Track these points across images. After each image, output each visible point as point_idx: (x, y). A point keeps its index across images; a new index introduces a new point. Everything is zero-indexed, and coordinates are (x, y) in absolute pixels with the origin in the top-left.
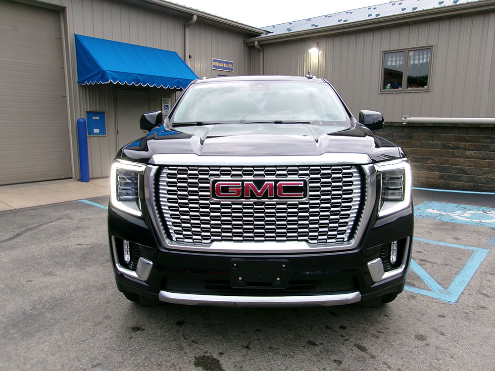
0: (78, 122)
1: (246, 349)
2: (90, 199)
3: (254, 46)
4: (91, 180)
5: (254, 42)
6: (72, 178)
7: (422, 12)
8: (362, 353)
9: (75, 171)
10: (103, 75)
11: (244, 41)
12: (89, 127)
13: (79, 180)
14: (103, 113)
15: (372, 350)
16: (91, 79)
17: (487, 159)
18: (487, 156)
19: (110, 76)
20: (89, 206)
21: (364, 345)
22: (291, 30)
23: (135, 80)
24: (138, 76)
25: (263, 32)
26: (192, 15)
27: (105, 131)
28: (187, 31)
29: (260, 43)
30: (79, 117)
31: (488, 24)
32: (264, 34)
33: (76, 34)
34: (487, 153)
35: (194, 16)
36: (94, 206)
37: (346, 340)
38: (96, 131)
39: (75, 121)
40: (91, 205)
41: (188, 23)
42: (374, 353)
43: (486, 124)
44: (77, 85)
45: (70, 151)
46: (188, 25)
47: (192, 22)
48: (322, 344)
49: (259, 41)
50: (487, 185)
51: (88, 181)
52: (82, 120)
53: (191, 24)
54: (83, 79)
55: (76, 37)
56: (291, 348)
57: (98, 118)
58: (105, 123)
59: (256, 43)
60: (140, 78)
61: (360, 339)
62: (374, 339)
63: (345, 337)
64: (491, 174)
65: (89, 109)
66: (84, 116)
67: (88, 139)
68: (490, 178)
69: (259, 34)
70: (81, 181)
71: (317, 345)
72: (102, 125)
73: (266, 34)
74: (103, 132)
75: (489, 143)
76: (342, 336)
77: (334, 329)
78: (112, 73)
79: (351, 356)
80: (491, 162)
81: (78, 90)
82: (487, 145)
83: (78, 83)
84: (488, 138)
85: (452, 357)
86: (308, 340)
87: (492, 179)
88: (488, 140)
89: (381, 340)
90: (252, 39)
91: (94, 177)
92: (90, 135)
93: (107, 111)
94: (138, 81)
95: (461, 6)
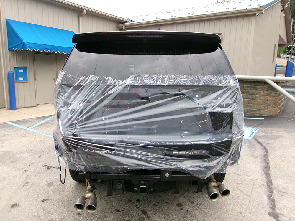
0: (8, 74)
1: (78, 216)
2: (14, 122)
3: (123, 29)
4: (18, 109)
5: (123, 27)
6: (5, 108)
7: (216, 14)
8: (144, 215)
9: (7, 103)
10: (23, 45)
11: (117, 26)
12: (16, 76)
13: (9, 109)
14: (26, 68)
15: (150, 213)
16: (16, 47)
17: (247, 99)
18: (248, 97)
19: (28, 46)
20: (11, 126)
21: (147, 210)
22: (159, 19)
23: (45, 48)
24: (47, 46)
25: (128, 21)
26: (83, 10)
27: (27, 79)
28: (81, 18)
29: (126, 27)
30: (9, 70)
31: (252, 22)
32: (129, 22)
33: (7, 18)
34: (248, 96)
35: (85, 10)
36: (14, 126)
37: (137, 208)
38: (21, 79)
39: (6, 73)
40: (13, 126)
41: (81, 14)
42: (150, 216)
43: (247, 79)
44: (8, 50)
45: (3, 91)
46: (81, 16)
47: (83, 14)
48: (123, 211)
49: (125, 26)
50: (248, 114)
51: (15, 110)
52: (11, 72)
53: (83, 15)
54: (11, 47)
55: (7, 21)
56: (105, 214)
57: (22, 71)
58: (27, 74)
59: (124, 27)
60: (48, 47)
61: (145, 207)
62: (153, 207)
63: (138, 206)
64: (250, 108)
65: (16, 65)
66: (13, 70)
67: (16, 84)
68: (249, 110)
69: (126, 22)
70: (11, 110)
71: (120, 211)
72: (25, 75)
73: (130, 22)
74: (26, 79)
75: (249, 89)
76: (136, 205)
77: (133, 202)
78: (30, 44)
79: (137, 218)
80: (250, 101)
81: (8, 54)
82: (248, 91)
83: (9, 49)
84: (248, 87)
85: (192, 216)
86: (116, 208)
87: (250, 110)
88: (249, 88)
89: (157, 207)
90: (121, 25)
91: (20, 107)
92: (17, 81)
93: (29, 67)
94: (47, 49)
95: (236, 11)
